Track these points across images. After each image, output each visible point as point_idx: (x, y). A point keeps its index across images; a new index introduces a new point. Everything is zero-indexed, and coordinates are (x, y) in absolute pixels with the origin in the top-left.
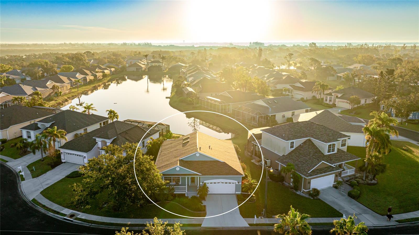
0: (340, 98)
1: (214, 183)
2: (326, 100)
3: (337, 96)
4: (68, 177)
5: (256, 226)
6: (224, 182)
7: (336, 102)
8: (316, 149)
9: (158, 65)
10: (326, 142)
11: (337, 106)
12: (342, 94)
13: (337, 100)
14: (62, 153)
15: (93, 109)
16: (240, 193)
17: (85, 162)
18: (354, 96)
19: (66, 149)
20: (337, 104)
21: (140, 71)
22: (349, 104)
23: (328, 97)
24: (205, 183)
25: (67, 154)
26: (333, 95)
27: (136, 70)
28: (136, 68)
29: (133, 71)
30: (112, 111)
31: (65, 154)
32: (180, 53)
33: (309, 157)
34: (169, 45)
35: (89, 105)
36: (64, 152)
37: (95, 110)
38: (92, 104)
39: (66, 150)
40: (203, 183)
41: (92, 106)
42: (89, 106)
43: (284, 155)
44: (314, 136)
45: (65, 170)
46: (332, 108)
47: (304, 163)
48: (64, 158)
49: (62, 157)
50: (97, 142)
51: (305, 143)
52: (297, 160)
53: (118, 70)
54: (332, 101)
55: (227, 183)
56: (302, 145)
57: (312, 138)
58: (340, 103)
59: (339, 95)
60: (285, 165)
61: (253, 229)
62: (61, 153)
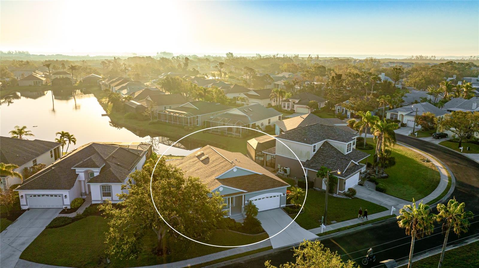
0: (297, 104)
1: (259, 199)
2: (284, 107)
3: (294, 103)
4: (50, 227)
5: (325, 235)
6: (269, 196)
7: (295, 108)
8: (336, 150)
9: (66, 78)
10: (345, 142)
11: (295, 112)
12: (299, 100)
13: (295, 106)
14: (22, 196)
15: (27, 133)
16: (285, 205)
17: (65, 204)
18: (313, 101)
19: (30, 189)
20: (295, 110)
21: (40, 85)
22: (309, 109)
23: (286, 103)
24: (251, 201)
25: (31, 196)
26: (290, 102)
27: (33, 84)
28: (34, 82)
29: (30, 86)
30: (65, 133)
31: (28, 197)
32: (82, 63)
33: (335, 158)
34: (55, 55)
35: (20, 128)
36: (26, 195)
37: (31, 134)
38: (24, 127)
39: (32, 190)
40: (248, 201)
41: (25, 130)
42: (22, 130)
43: (307, 161)
44: (331, 137)
45: (37, 219)
46: (292, 114)
47: (334, 165)
48: (25, 204)
49: (23, 202)
50: (78, 174)
51: (324, 145)
52: (325, 163)
53: (8, 84)
54: (290, 107)
55: (271, 197)
56: (322, 147)
57: (329, 139)
58: (298, 108)
59: (297, 101)
60: (314, 170)
61: (325, 238)
62: (20, 197)
